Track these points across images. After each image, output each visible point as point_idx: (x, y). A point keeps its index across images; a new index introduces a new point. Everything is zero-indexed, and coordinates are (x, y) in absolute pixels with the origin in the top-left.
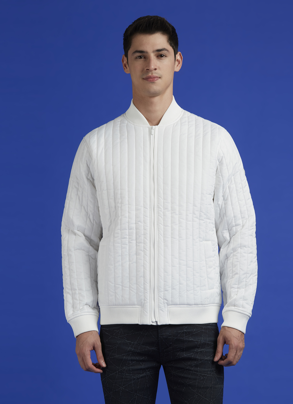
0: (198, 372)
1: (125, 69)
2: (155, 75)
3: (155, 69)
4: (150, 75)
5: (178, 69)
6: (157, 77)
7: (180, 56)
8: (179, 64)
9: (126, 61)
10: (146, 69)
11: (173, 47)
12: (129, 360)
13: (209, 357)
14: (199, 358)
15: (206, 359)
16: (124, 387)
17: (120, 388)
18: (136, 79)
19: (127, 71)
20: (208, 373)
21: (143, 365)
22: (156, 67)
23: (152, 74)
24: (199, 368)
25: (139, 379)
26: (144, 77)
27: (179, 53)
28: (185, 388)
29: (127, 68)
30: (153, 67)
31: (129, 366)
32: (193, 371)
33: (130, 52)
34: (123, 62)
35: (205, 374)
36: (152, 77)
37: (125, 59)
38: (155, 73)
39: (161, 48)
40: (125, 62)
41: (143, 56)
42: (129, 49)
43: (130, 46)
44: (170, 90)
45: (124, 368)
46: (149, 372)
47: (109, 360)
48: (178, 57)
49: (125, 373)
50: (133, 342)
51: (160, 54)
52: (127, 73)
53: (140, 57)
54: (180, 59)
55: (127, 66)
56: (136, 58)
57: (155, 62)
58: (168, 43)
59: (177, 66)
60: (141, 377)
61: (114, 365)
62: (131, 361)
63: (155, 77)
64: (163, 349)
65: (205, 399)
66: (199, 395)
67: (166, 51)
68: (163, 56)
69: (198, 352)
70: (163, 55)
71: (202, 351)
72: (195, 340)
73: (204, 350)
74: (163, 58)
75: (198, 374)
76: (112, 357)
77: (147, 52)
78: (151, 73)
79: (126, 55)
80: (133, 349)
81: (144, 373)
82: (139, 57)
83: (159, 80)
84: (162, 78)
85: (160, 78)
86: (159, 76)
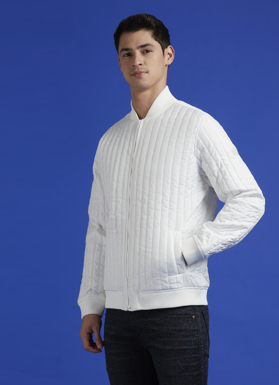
0: (162, 361)
2: (142, 70)
4: (136, 70)
5: (170, 62)
6: (144, 72)
7: (171, 50)
8: (171, 57)
10: (131, 66)
11: (159, 42)
13: (171, 347)
15: (168, 348)
20: (171, 362)
22: (141, 63)
24: (162, 357)
26: (132, 73)
30: (138, 62)
35: (168, 363)
36: (138, 72)
38: (141, 68)
39: (145, 44)
41: (130, 53)
48: (168, 51)
50: (115, 327)
51: (146, 50)
53: (128, 55)
54: (172, 52)
56: (124, 56)
57: (140, 58)
58: (153, 38)
59: (168, 59)
63: (141, 73)
67: (150, 46)
71: (165, 340)
72: (158, 329)
73: (167, 339)
74: (149, 53)
77: (132, 49)
78: (137, 68)
80: (114, 334)
83: (146, 74)
84: (149, 72)
85: (147, 72)
86: (145, 71)
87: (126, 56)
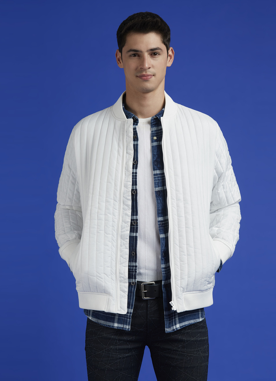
0: (184, 353)
1: (118, 63)
2: (148, 73)
3: (149, 68)
4: (144, 73)
5: (169, 64)
6: (151, 75)
7: (172, 52)
8: (171, 59)
9: (120, 56)
10: (140, 68)
12: (117, 340)
13: (195, 338)
14: (186, 339)
15: (192, 339)
16: (109, 365)
17: (106, 366)
18: (130, 75)
19: (121, 66)
20: (195, 353)
21: (130, 345)
22: (150, 66)
23: (146, 72)
24: (185, 349)
25: (125, 358)
26: (138, 75)
27: (171, 48)
28: (172, 368)
29: (120, 63)
30: (147, 65)
31: (116, 345)
32: (180, 352)
33: (125, 49)
34: (117, 57)
35: (192, 354)
36: (146, 75)
37: (120, 54)
38: (149, 72)
40: (118, 57)
41: (137, 54)
42: (123, 46)
43: (125, 43)
44: (162, 85)
45: (111, 347)
46: (134, 352)
47: (97, 339)
48: (170, 53)
49: (112, 352)
51: (154, 53)
52: (121, 67)
53: (135, 55)
54: (172, 54)
55: (121, 61)
56: (130, 56)
57: (149, 61)
59: (169, 61)
60: (127, 357)
61: (102, 344)
62: (118, 340)
63: (148, 76)
64: (151, 330)
65: (192, 377)
66: (186, 374)
67: (160, 50)
68: (156, 55)
69: (185, 333)
70: (157, 53)
71: (189, 332)
73: (190, 331)
74: (156, 56)
75: (185, 354)
76: (100, 336)
79: (121, 51)
81: (130, 353)
82: (133, 55)
83: (153, 77)
84: (155, 75)
85: (154, 75)
86: (153, 74)
87: (132, 56)
